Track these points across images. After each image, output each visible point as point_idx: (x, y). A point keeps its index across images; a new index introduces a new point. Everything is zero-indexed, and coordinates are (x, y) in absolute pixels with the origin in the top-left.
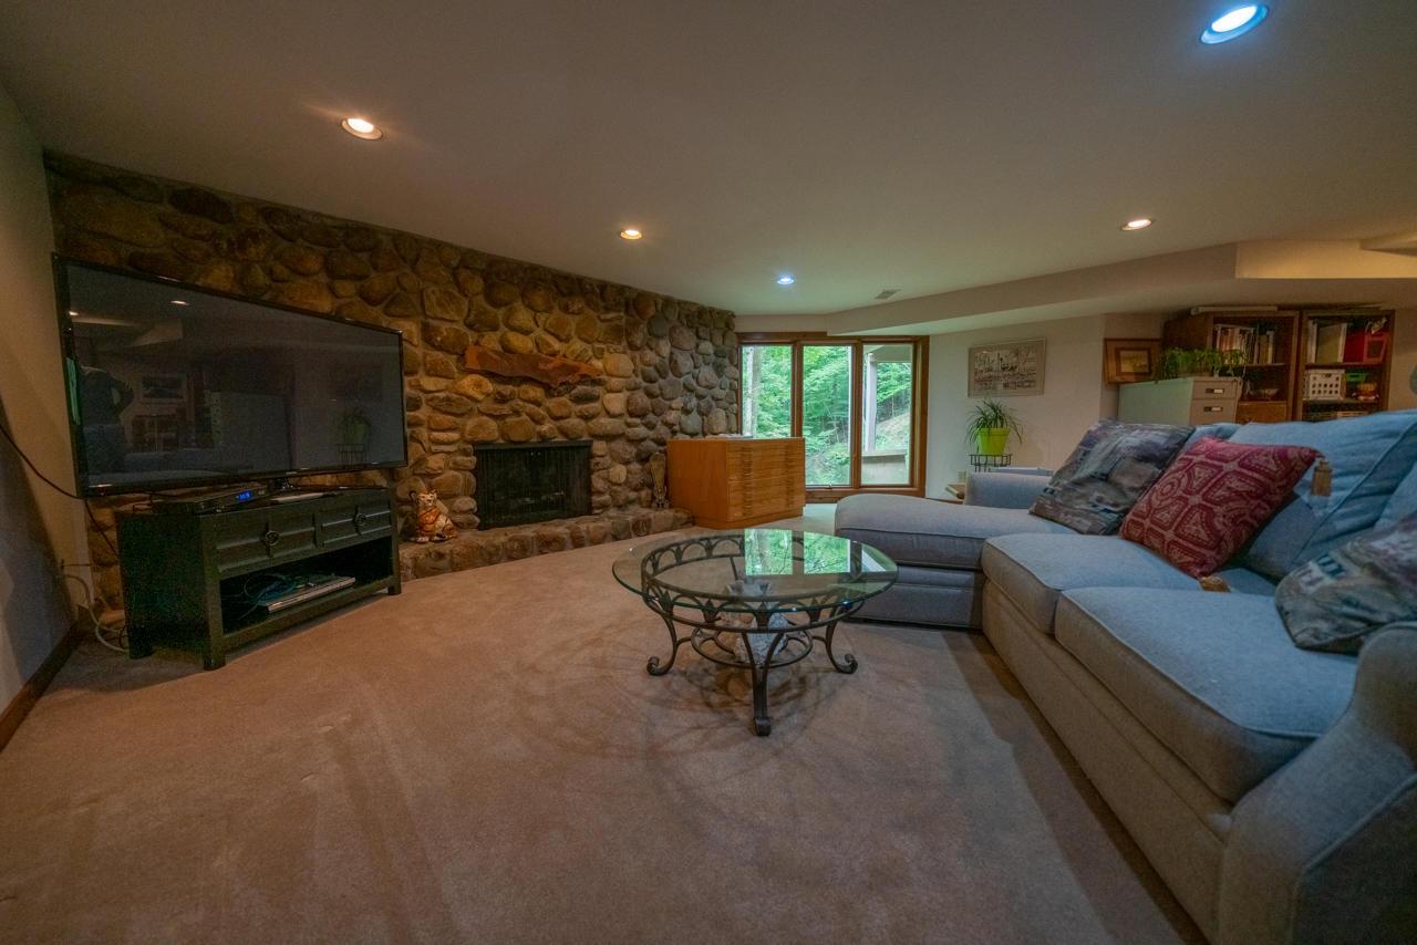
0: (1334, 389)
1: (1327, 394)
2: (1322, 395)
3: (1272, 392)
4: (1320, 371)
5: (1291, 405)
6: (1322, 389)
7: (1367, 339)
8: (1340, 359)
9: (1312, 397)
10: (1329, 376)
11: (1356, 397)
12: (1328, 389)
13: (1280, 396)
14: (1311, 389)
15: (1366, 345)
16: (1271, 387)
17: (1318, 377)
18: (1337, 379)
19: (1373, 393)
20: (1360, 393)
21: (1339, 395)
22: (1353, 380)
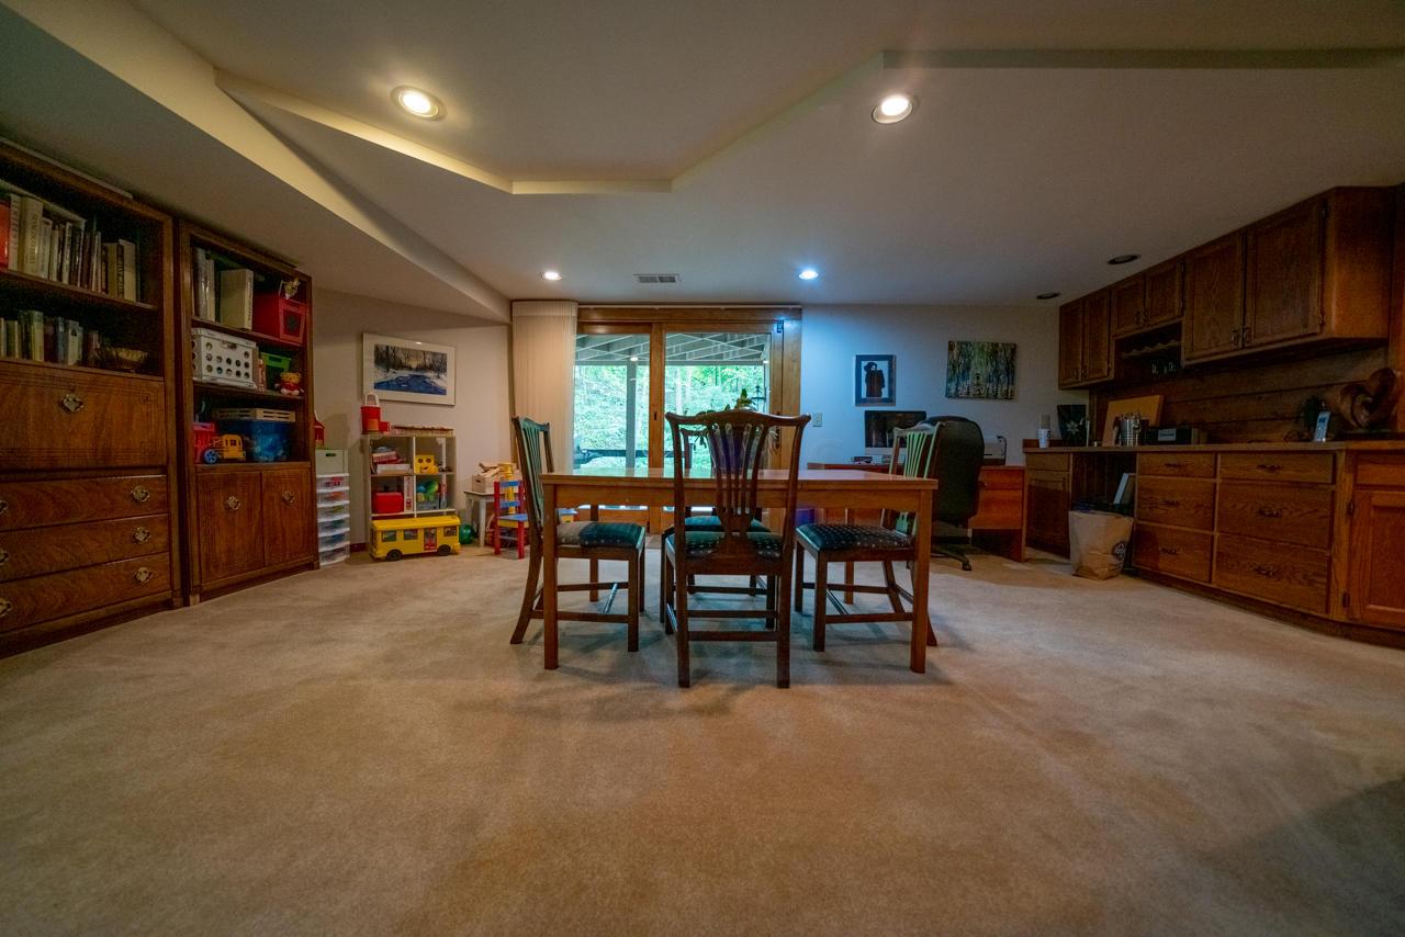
0: (242, 369)
1: (233, 376)
2: (224, 374)
3: (135, 356)
4: (218, 335)
5: (171, 385)
6: (225, 366)
7: (282, 307)
8: (248, 324)
9: (206, 376)
10: (233, 346)
11: (279, 389)
12: (233, 367)
13: (151, 367)
14: (205, 363)
15: (281, 317)
16: (133, 346)
17: (215, 344)
18: (246, 354)
19: (297, 386)
20: (284, 385)
21: (250, 380)
22: (274, 364)
